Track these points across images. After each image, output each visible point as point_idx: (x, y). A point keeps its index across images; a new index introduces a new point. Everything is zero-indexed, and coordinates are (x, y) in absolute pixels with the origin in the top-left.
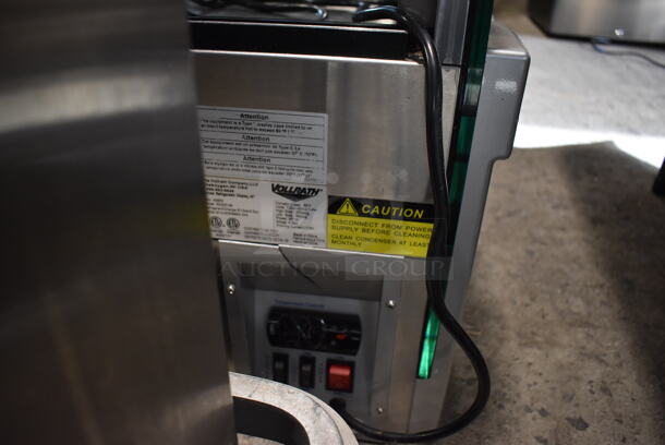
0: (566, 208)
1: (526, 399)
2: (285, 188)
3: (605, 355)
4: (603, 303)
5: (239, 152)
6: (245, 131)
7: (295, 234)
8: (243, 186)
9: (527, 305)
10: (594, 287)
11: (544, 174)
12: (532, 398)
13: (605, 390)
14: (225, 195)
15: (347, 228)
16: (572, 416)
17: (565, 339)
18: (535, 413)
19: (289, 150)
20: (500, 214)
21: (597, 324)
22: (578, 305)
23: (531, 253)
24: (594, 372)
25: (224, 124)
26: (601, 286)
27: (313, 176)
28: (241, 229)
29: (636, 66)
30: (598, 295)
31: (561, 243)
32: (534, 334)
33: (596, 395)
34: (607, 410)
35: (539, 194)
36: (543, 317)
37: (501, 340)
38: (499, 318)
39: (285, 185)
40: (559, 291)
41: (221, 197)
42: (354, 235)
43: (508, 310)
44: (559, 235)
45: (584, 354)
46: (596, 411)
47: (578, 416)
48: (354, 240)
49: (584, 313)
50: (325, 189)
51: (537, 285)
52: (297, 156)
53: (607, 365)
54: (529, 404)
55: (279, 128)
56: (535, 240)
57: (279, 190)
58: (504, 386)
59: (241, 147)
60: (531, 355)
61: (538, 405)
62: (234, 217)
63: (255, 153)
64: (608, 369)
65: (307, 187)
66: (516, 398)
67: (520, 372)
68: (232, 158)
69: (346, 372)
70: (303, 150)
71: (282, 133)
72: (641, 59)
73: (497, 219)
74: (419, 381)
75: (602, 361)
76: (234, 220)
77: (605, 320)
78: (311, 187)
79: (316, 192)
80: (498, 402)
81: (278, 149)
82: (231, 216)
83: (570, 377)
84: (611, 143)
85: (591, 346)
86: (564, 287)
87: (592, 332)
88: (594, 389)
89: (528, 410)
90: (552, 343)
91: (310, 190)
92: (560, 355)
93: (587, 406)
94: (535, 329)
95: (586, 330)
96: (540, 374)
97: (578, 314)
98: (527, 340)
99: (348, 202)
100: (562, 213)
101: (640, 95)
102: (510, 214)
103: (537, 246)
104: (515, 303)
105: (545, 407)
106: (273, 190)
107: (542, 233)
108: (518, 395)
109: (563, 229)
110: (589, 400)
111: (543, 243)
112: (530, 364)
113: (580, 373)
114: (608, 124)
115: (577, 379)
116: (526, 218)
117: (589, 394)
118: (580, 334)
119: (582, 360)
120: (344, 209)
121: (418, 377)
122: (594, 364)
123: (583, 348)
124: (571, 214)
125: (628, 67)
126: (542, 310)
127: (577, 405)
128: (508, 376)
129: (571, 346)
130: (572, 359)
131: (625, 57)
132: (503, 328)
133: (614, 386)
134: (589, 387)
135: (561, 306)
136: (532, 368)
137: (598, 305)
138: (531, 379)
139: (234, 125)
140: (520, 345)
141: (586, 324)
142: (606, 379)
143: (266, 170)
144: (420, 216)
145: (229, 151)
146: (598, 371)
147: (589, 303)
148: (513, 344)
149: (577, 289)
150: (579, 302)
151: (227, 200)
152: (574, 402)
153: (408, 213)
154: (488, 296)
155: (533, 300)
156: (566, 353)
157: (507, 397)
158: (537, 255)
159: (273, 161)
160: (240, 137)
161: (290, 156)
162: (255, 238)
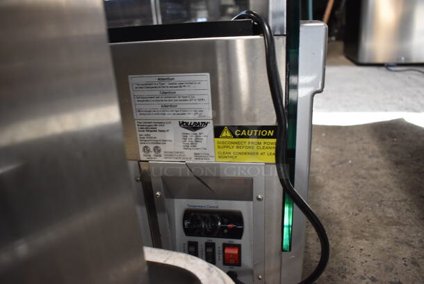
0: (378, 157)
1: (360, 271)
2: (187, 123)
3: (412, 242)
4: (407, 210)
5: (158, 102)
6: (161, 89)
7: (195, 154)
8: (162, 124)
9: (356, 215)
10: (400, 201)
11: (361, 139)
12: (365, 271)
13: (414, 263)
14: (151, 131)
15: (227, 147)
16: (393, 280)
17: (384, 234)
18: (368, 280)
19: (188, 99)
20: (334, 163)
21: (404, 223)
22: (391, 213)
23: (357, 184)
24: (405, 252)
25: (148, 86)
26: (405, 200)
27: (203, 114)
28: (162, 153)
29: (415, 77)
30: (404, 205)
31: (375, 177)
32: (363, 231)
33: (409, 267)
34: (418, 275)
35: (359, 150)
36: (368, 221)
37: (341, 236)
38: (339, 223)
39: (187, 121)
40: (378, 205)
41: (149, 133)
42: (232, 151)
43: (344, 218)
44: (374, 172)
45: (397, 241)
46: (410, 277)
47: (398, 281)
48: (232, 155)
49: (395, 217)
50: (211, 122)
51: (363, 202)
52: (193, 102)
53: (414, 248)
54: (363, 275)
55: (181, 85)
56: (359, 177)
57: (184, 125)
58: (344, 264)
59: (160, 99)
60: (362, 244)
61: (370, 275)
62: (157, 145)
63: (167, 102)
64: (415, 250)
65: (200, 121)
66: (353, 272)
67: (355, 255)
68: (154, 107)
69: (236, 252)
70: (197, 97)
71: (183, 88)
72: (417, 73)
73: (333, 166)
74: (284, 253)
75: (410, 245)
76: (157, 147)
77: (410, 220)
78: (203, 121)
79: (206, 124)
80: (342, 274)
81: (181, 99)
82: (156, 145)
83: (390, 257)
84: (403, 119)
85: (402, 237)
86: (380, 202)
87: (402, 228)
88: (407, 263)
89: (363, 278)
90: (375, 236)
91: (202, 123)
92: (381, 243)
93: (403, 274)
94: (363, 229)
95: (398, 227)
96: (369, 256)
97: (391, 218)
98: (358, 236)
99: (226, 129)
100: (375, 160)
101: (418, 92)
102: (341, 163)
103: (360, 180)
104: (348, 214)
105: (375, 276)
106: (180, 125)
107: (363, 172)
108: (355, 269)
109: (377, 169)
110: (405, 270)
111: (364, 178)
112: (361, 250)
113: (396, 253)
114: (400, 109)
115: (395, 257)
116: (351, 165)
117: (404, 266)
118: (394, 230)
119: (397, 246)
120: (224, 134)
121: (283, 250)
122: (405, 247)
123: (397, 238)
124: (381, 160)
125: (410, 78)
126: (367, 217)
127: (397, 274)
128: (347, 257)
129: (389, 237)
130: (389, 246)
131: (407, 72)
132: (341, 229)
133: (420, 261)
134: (403, 262)
135: (380, 214)
136: (363, 252)
137: (404, 211)
138: (364, 259)
139: (154, 86)
140: (354, 238)
141: (397, 224)
142: (414, 257)
143: (175, 112)
144: (272, 135)
145: (153, 103)
146: (408, 252)
147: (398, 211)
148: (349, 239)
149: (389, 203)
150: (391, 210)
151: (153, 134)
152: (394, 271)
153: (264, 133)
154: (330, 211)
155: (360, 211)
156: (386, 242)
157: (348, 270)
158: (360, 185)
159: (179, 106)
160: (157, 93)
161: (189, 102)
162: (170, 158)
